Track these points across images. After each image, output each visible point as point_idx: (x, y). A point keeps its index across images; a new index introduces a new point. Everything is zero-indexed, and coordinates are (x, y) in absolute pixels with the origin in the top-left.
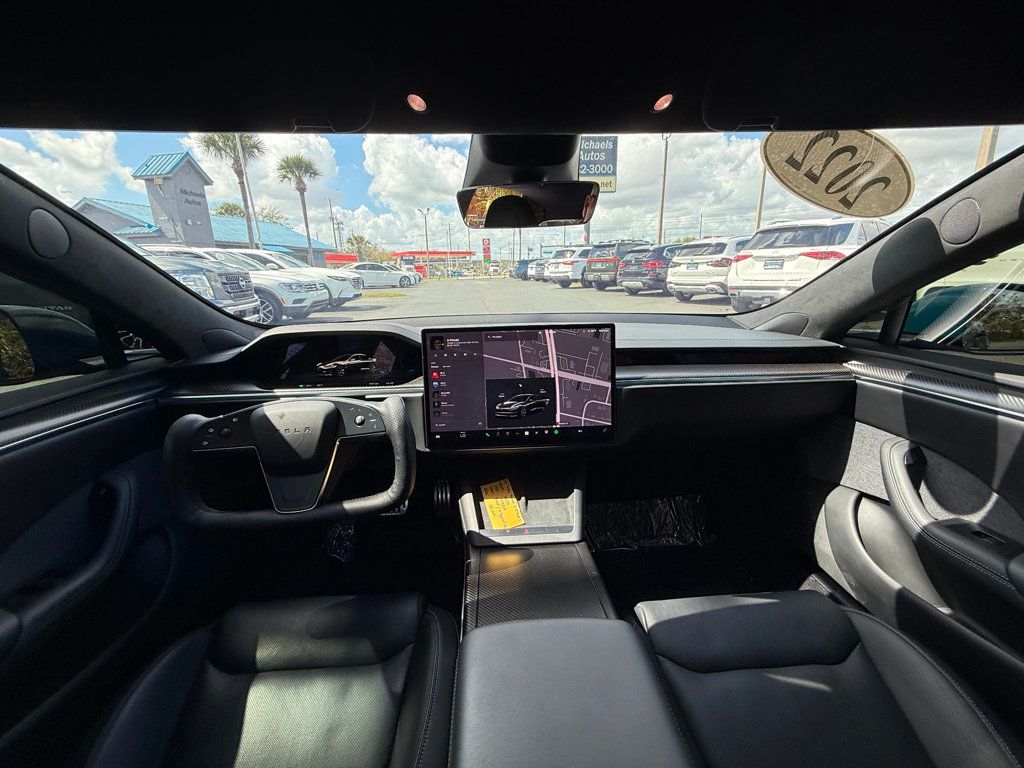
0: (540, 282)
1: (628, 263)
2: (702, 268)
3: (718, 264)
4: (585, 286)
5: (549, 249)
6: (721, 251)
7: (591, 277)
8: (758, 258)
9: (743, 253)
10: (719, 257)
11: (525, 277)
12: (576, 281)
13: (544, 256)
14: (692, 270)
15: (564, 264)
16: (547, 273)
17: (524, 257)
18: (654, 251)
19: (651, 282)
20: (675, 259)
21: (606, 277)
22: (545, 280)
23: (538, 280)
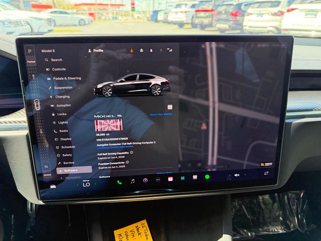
0: (166, 24)
1: (220, 13)
2: (266, 17)
3: (275, 14)
4: (193, 27)
5: (170, 4)
6: (278, 6)
7: (197, 21)
8: (301, 10)
9: (292, 7)
10: (276, 10)
11: (156, 21)
12: (188, 23)
13: (168, 8)
14: (260, 18)
15: (181, 12)
16: (170, 19)
17: (156, 8)
18: (236, 5)
19: (233, 26)
20: (250, 10)
21: (206, 21)
22: (169, 23)
23: (164, 22)
